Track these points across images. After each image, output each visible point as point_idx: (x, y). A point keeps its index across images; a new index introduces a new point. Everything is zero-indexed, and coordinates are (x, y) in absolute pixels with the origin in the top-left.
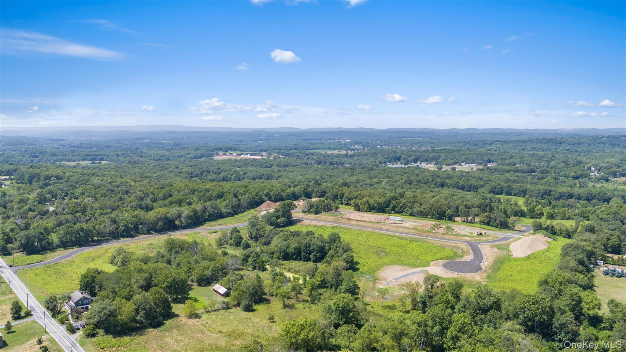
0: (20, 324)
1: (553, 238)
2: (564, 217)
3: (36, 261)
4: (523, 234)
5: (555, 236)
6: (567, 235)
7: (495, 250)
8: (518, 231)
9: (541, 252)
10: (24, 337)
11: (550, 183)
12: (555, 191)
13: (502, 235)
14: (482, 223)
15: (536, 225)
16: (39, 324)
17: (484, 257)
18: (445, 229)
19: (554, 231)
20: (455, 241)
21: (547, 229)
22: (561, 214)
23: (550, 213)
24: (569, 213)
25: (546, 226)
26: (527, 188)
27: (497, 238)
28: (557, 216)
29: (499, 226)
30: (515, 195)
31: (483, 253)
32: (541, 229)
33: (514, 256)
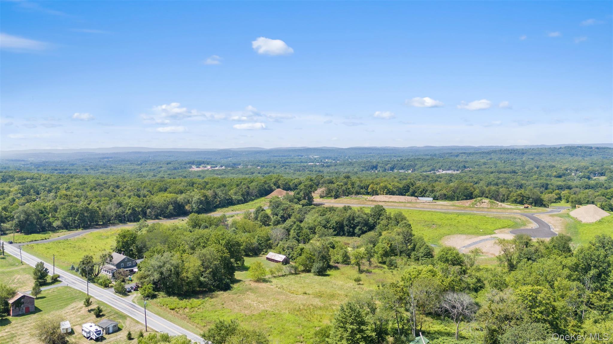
0: (49, 290)
3: (40, 239)
7: (557, 218)
10: (61, 302)
16: (74, 289)
17: (550, 224)
18: (488, 204)
20: (505, 213)
29: (533, 204)
31: (546, 222)
33: (583, 222)
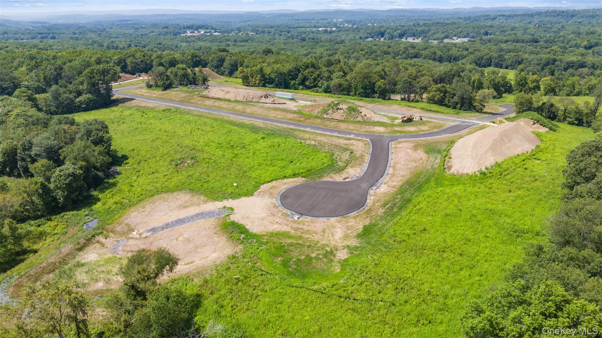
1: (550, 125)
2: (571, 92)
4: (492, 120)
5: (555, 122)
6: (577, 119)
7: (421, 154)
8: (491, 113)
9: (517, 161)
11: (556, 52)
12: (561, 61)
13: (454, 121)
14: (431, 101)
15: (521, 104)
17: (390, 170)
18: (345, 112)
19: (554, 114)
20: (350, 134)
21: (540, 110)
22: (567, 86)
23: (550, 85)
24: (580, 85)
25: (540, 104)
26: (524, 57)
27: (439, 127)
28: (560, 90)
29: (459, 105)
30: (507, 68)
31: (391, 162)
32: (529, 109)
33: (453, 170)
